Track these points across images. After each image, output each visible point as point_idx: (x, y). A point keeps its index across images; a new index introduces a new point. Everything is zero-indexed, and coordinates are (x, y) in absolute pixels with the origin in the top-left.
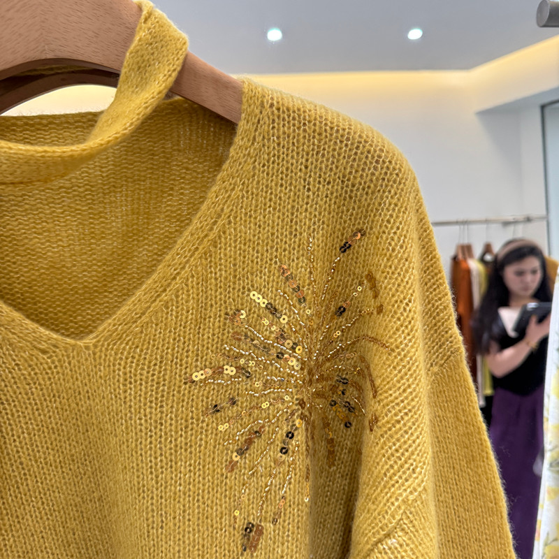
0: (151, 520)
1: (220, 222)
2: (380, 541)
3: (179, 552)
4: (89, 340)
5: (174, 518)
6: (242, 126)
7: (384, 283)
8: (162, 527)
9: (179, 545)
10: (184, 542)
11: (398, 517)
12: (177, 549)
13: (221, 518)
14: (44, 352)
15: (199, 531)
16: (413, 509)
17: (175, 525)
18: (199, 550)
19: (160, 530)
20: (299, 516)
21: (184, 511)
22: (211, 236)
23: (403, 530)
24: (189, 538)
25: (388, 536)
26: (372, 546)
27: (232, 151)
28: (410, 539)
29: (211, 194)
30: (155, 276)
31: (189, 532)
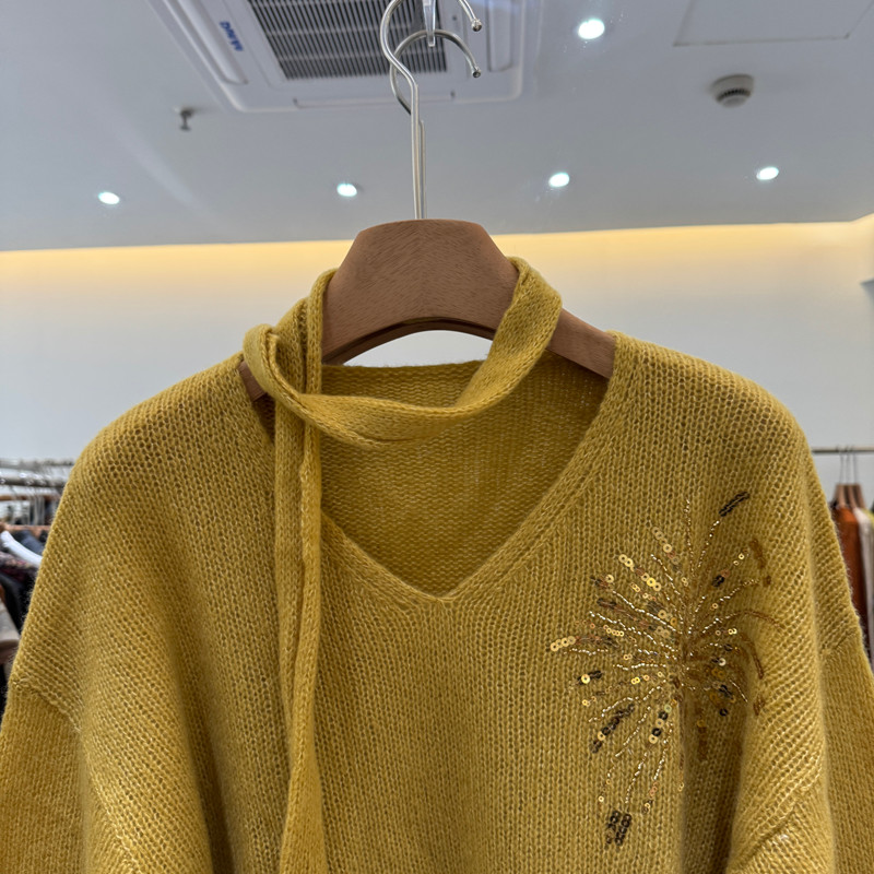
0: (509, 799)
1: (587, 480)
2: (769, 836)
3: (539, 836)
4: (449, 597)
5: (535, 799)
6: (614, 381)
7: (772, 552)
8: (520, 809)
9: (539, 829)
10: (544, 827)
11: (789, 810)
12: (537, 833)
13: (584, 804)
14: (403, 607)
15: (561, 816)
16: (806, 803)
17: (535, 806)
18: (560, 837)
19: (518, 812)
20: (672, 806)
21: (545, 792)
22: (578, 494)
23: (795, 825)
24: (550, 822)
25: (778, 830)
26: (759, 842)
27: (603, 407)
28: (803, 836)
29: (579, 450)
30: (518, 533)
31: (550, 816)
